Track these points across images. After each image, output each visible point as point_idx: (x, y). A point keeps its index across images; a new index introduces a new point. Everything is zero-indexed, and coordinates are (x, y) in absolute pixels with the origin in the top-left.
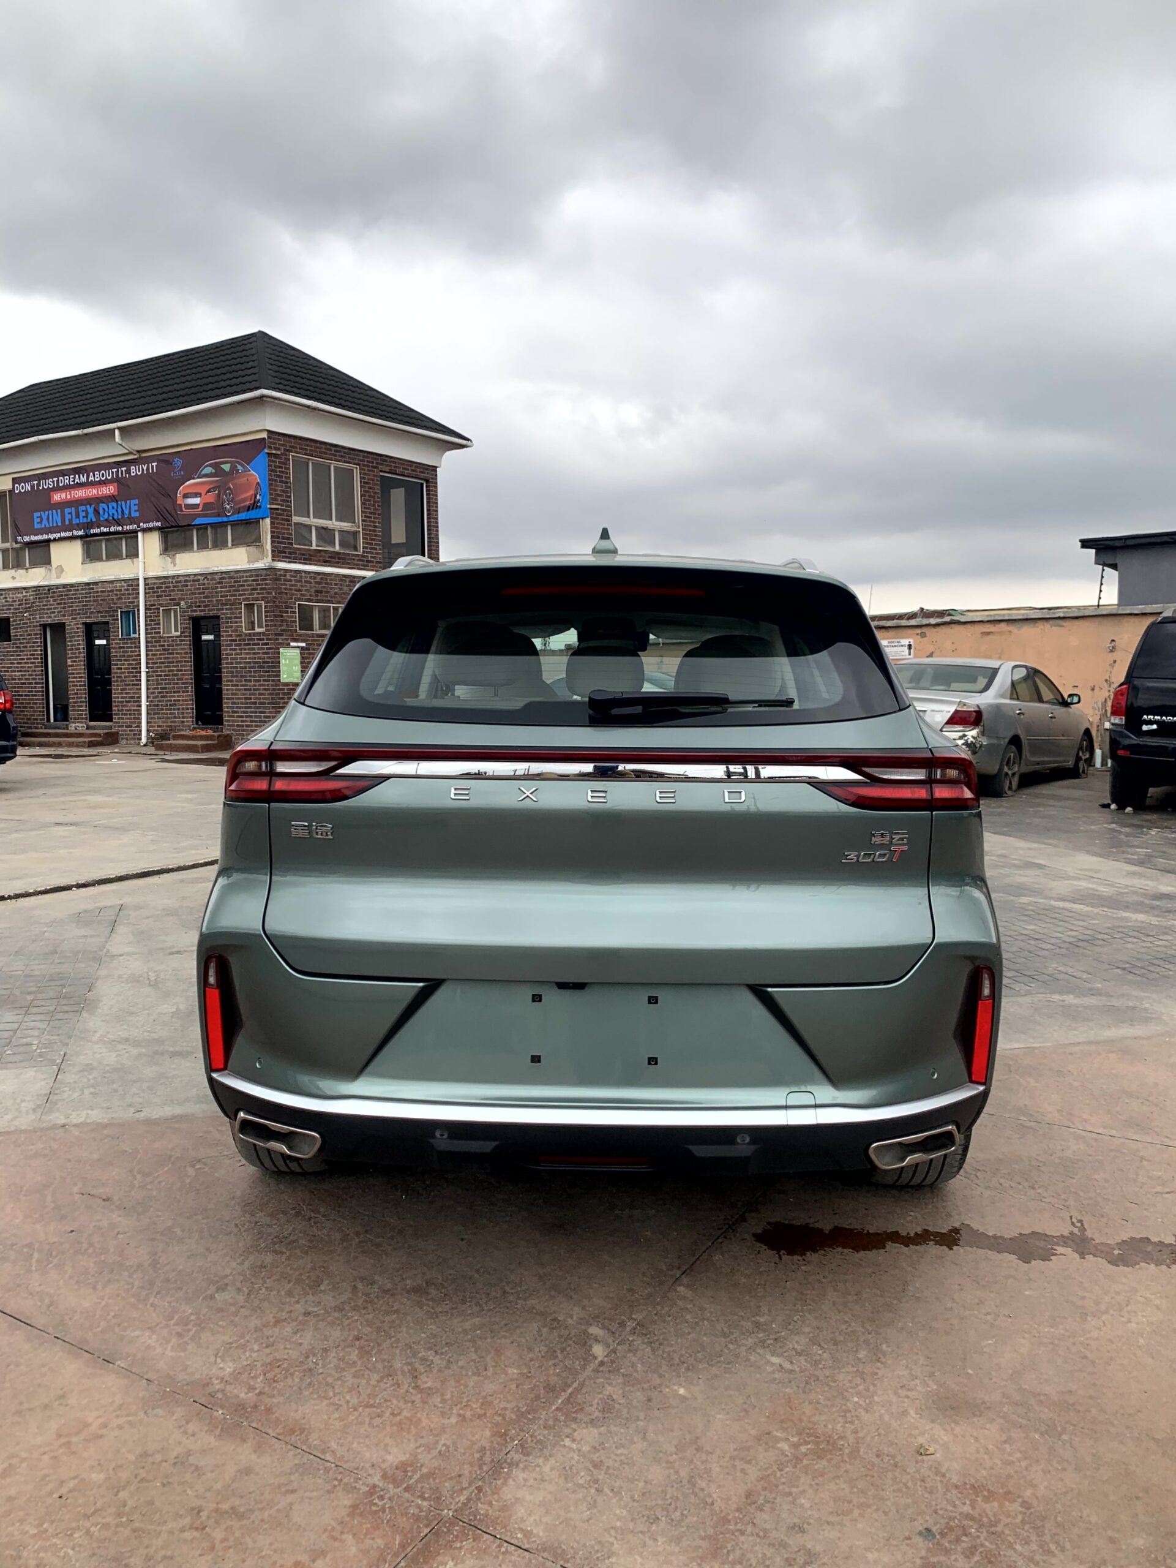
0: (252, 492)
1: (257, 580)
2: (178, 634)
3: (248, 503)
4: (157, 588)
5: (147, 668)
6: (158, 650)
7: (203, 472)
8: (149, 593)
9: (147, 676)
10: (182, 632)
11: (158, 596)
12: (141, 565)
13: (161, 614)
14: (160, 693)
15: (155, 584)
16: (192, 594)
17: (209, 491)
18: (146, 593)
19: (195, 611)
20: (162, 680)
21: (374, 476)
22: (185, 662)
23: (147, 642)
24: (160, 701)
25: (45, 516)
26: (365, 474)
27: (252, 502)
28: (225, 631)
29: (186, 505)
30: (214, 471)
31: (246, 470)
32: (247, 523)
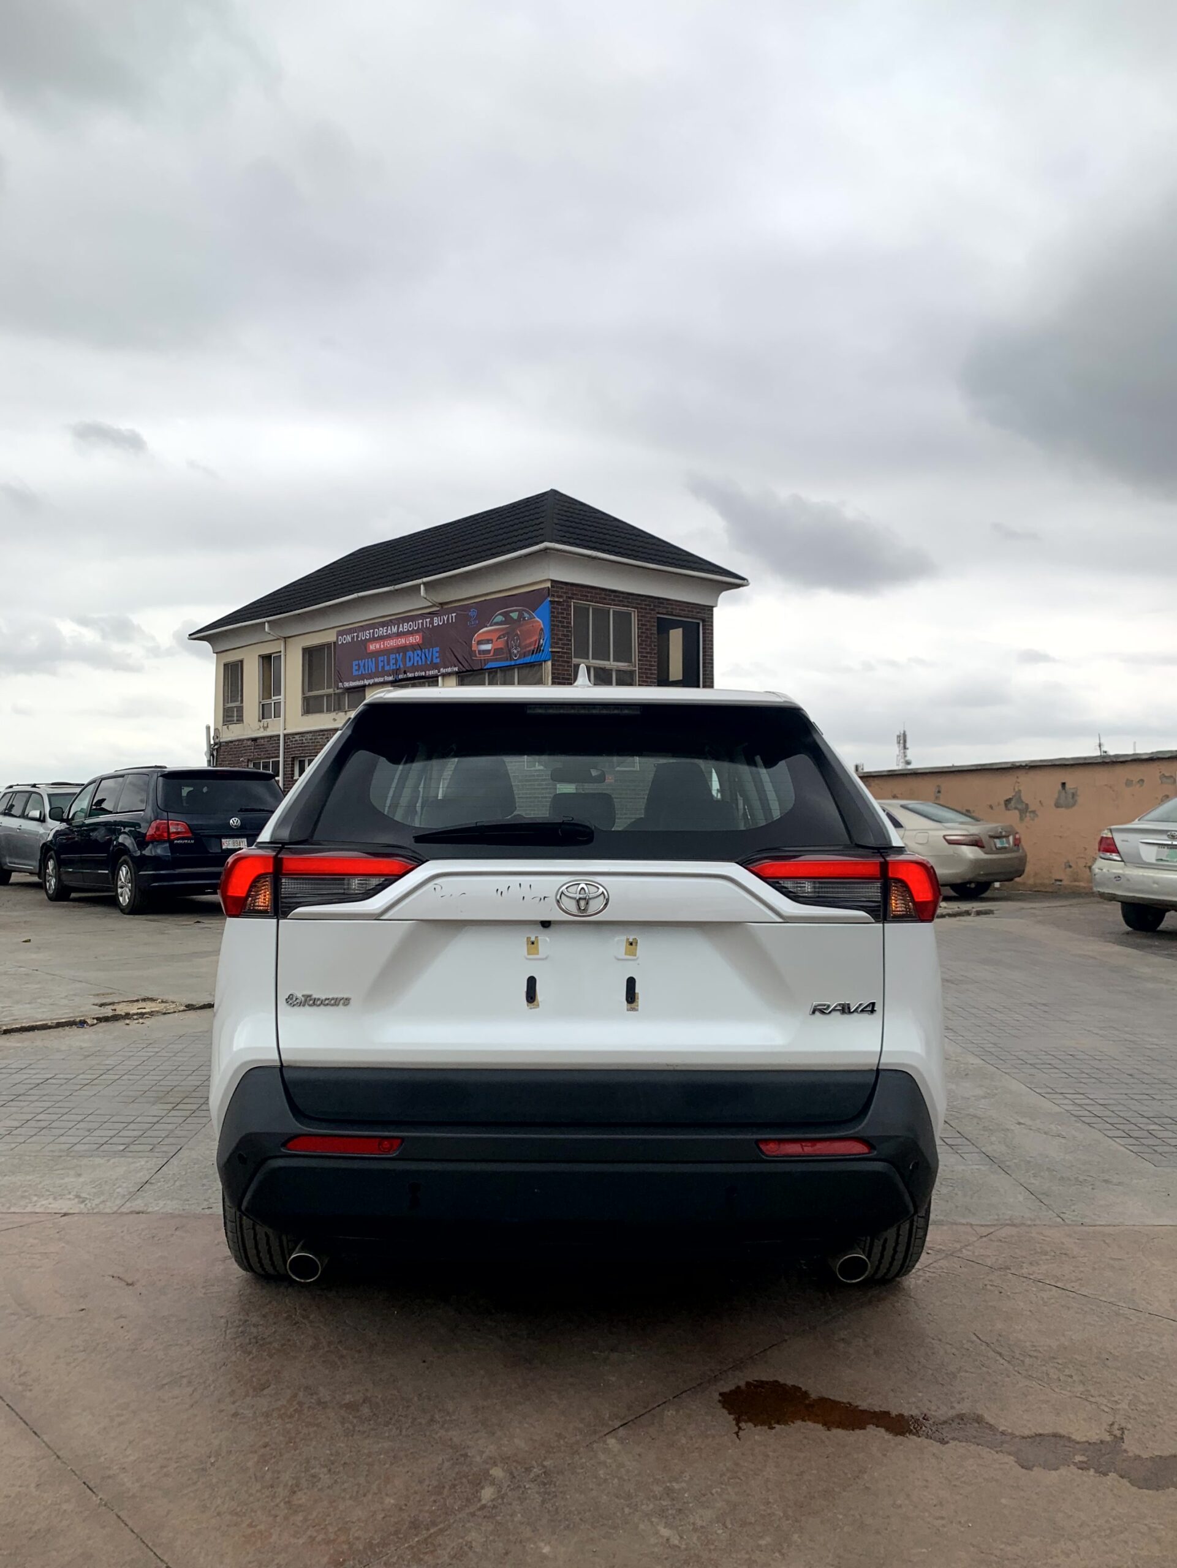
0: (536, 637)
3: (532, 648)
17: (499, 638)
21: (651, 618)
25: (362, 665)
26: (642, 616)
27: (536, 646)
29: (479, 651)
30: (504, 619)
31: (531, 618)
32: (531, 666)
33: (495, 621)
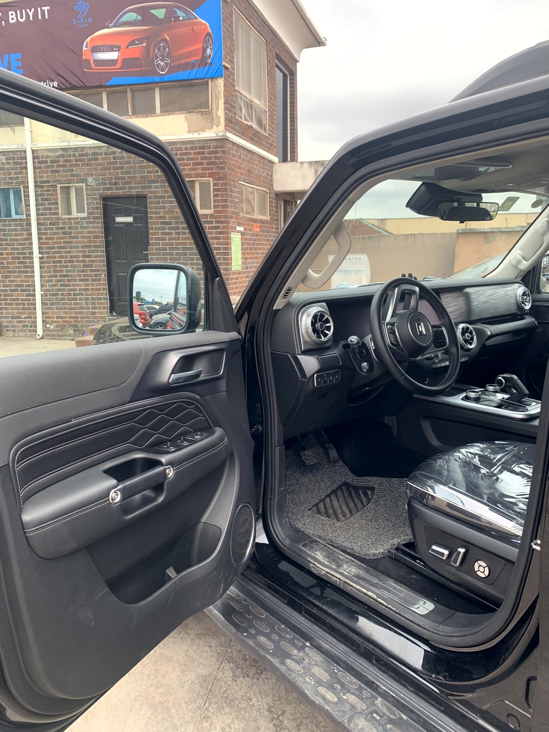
0: (200, 46)
1: (203, 153)
2: (85, 215)
3: (193, 59)
4: (52, 162)
5: (40, 253)
6: (55, 234)
7: (123, 20)
8: (40, 168)
9: (41, 263)
10: (89, 213)
11: (52, 172)
12: (28, 134)
13: (59, 192)
14: (60, 281)
15: (47, 157)
16: (105, 169)
17: (132, 43)
18: (35, 168)
19: (111, 189)
20: (61, 266)
22: (95, 246)
23: (38, 224)
24: (60, 290)
27: (200, 57)
28: (155, 213)
29: (95, 61)
30: (139, 18)
31: (189, 17)
32: (187, 86)
33: (122, 20)
